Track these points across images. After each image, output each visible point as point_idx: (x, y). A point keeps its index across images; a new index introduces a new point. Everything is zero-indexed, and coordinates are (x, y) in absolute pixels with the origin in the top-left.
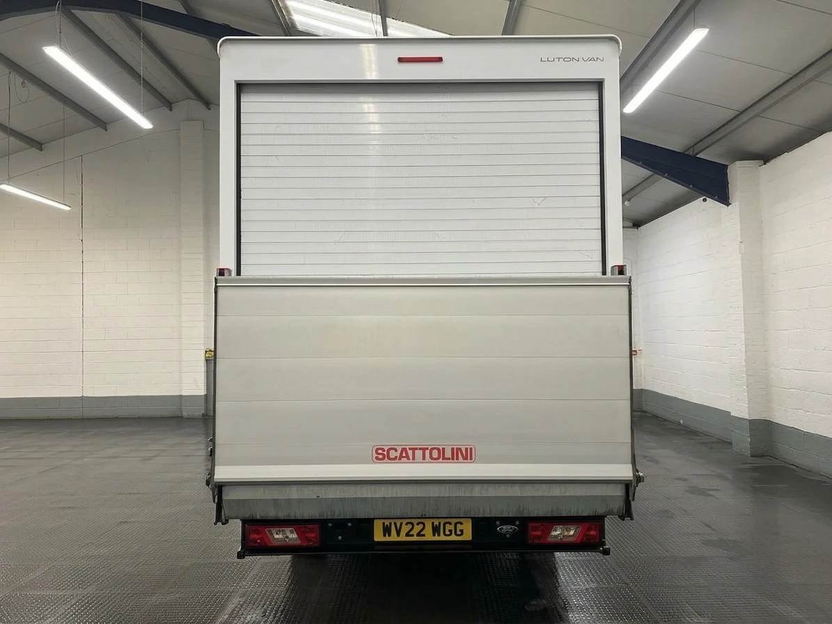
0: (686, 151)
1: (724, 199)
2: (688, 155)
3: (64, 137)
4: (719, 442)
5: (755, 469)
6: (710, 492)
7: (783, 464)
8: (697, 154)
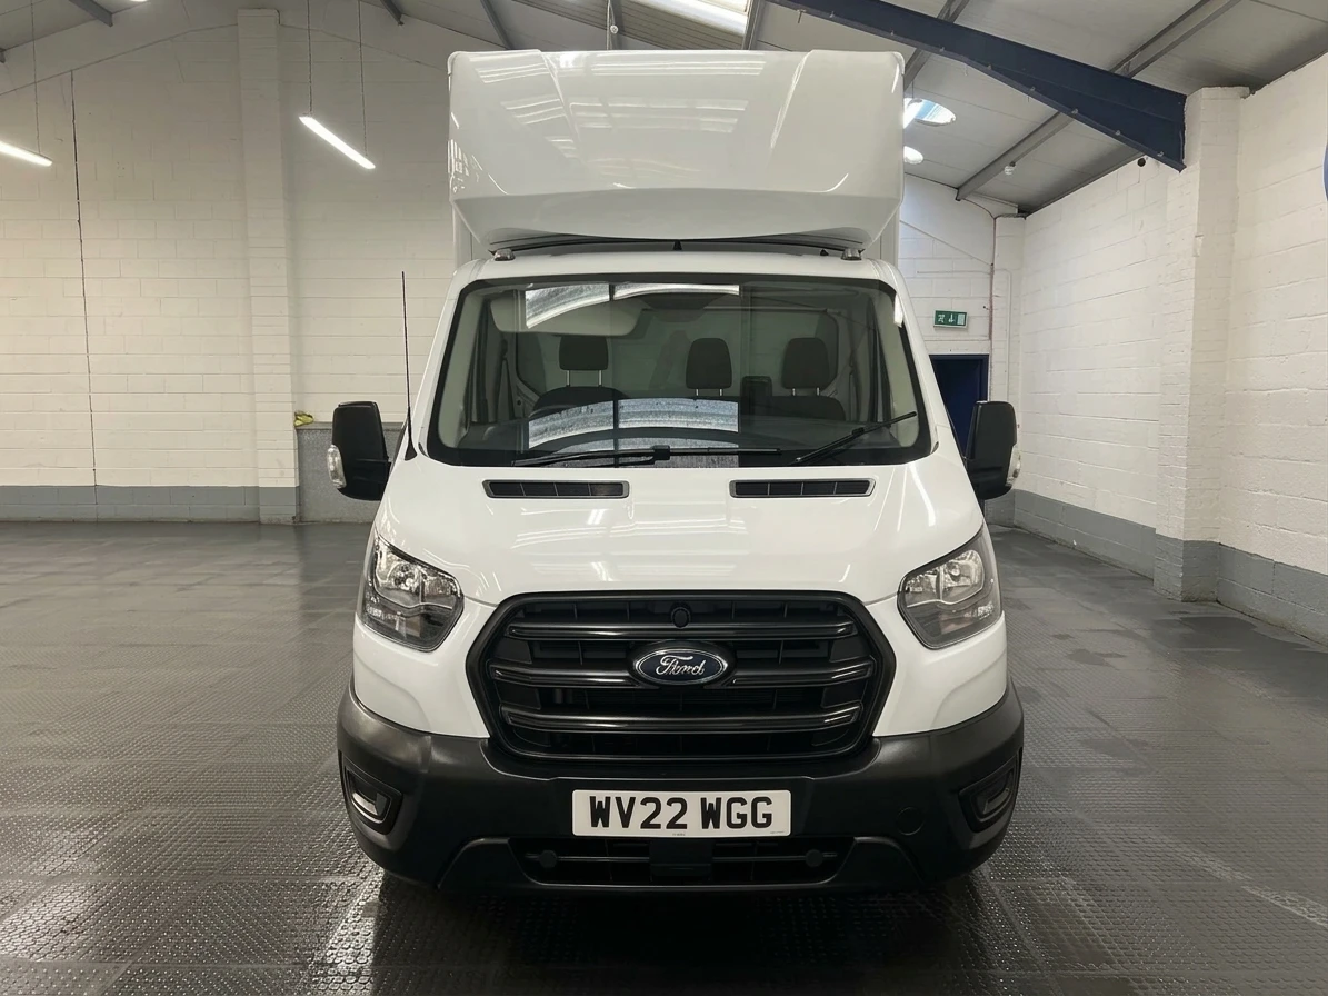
0: (1116, 68)
1: (1174, 156)
2: (1117, 75)
3: (33, 40)
4: (1132, 578)
5: (1186, 622)
6: (1107, 660)
7: (1238, 615)
8: (1135, 73)
